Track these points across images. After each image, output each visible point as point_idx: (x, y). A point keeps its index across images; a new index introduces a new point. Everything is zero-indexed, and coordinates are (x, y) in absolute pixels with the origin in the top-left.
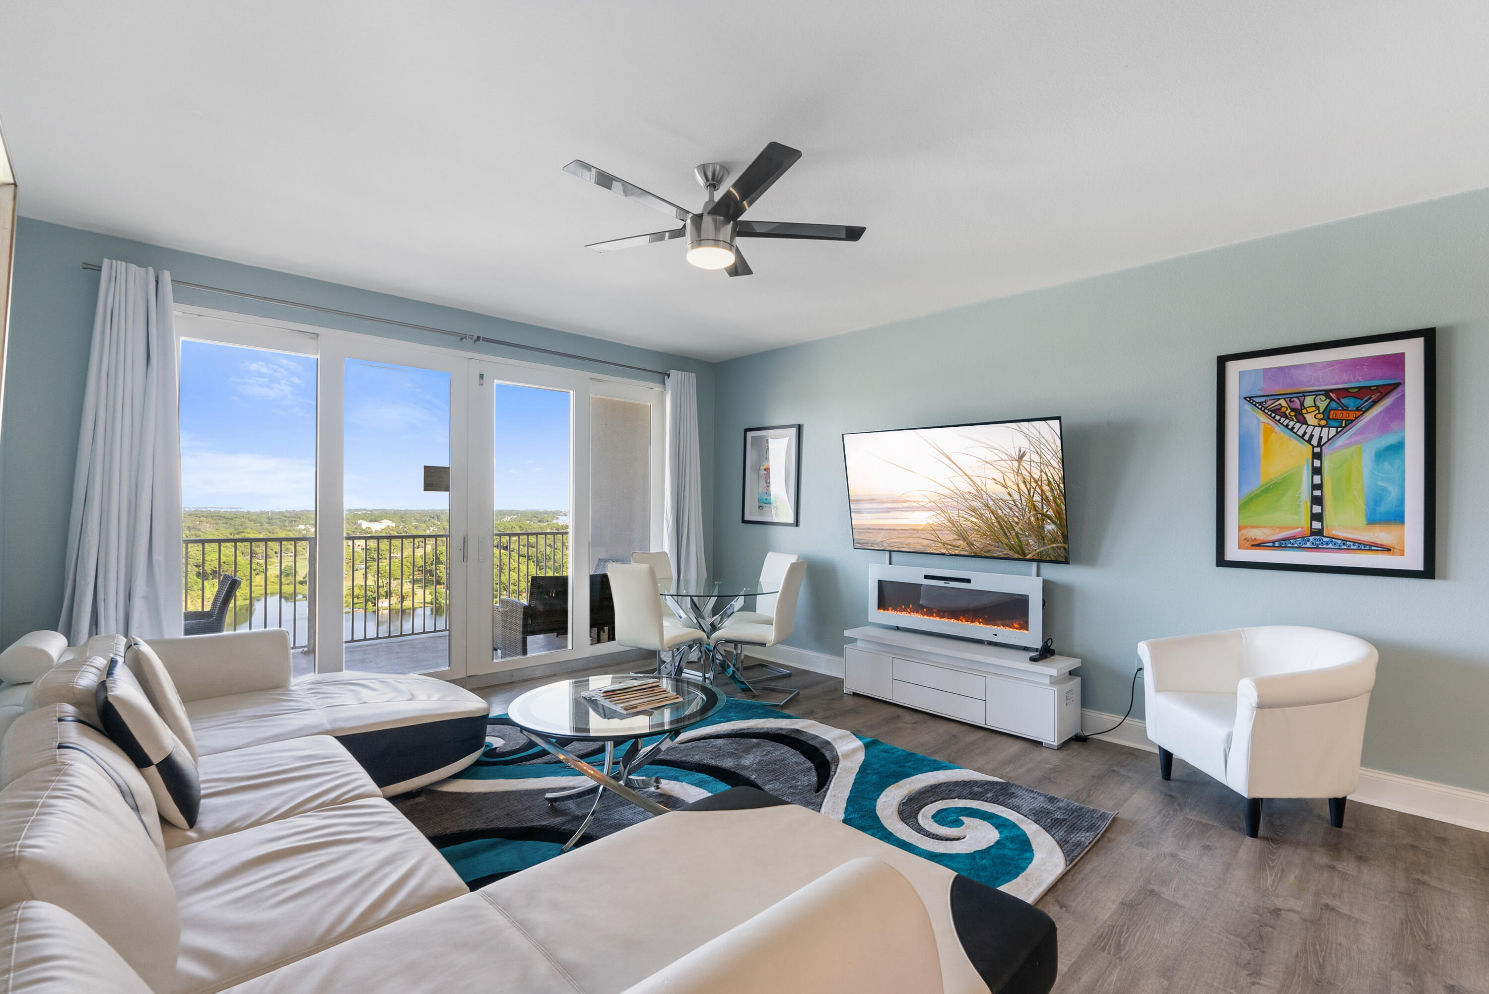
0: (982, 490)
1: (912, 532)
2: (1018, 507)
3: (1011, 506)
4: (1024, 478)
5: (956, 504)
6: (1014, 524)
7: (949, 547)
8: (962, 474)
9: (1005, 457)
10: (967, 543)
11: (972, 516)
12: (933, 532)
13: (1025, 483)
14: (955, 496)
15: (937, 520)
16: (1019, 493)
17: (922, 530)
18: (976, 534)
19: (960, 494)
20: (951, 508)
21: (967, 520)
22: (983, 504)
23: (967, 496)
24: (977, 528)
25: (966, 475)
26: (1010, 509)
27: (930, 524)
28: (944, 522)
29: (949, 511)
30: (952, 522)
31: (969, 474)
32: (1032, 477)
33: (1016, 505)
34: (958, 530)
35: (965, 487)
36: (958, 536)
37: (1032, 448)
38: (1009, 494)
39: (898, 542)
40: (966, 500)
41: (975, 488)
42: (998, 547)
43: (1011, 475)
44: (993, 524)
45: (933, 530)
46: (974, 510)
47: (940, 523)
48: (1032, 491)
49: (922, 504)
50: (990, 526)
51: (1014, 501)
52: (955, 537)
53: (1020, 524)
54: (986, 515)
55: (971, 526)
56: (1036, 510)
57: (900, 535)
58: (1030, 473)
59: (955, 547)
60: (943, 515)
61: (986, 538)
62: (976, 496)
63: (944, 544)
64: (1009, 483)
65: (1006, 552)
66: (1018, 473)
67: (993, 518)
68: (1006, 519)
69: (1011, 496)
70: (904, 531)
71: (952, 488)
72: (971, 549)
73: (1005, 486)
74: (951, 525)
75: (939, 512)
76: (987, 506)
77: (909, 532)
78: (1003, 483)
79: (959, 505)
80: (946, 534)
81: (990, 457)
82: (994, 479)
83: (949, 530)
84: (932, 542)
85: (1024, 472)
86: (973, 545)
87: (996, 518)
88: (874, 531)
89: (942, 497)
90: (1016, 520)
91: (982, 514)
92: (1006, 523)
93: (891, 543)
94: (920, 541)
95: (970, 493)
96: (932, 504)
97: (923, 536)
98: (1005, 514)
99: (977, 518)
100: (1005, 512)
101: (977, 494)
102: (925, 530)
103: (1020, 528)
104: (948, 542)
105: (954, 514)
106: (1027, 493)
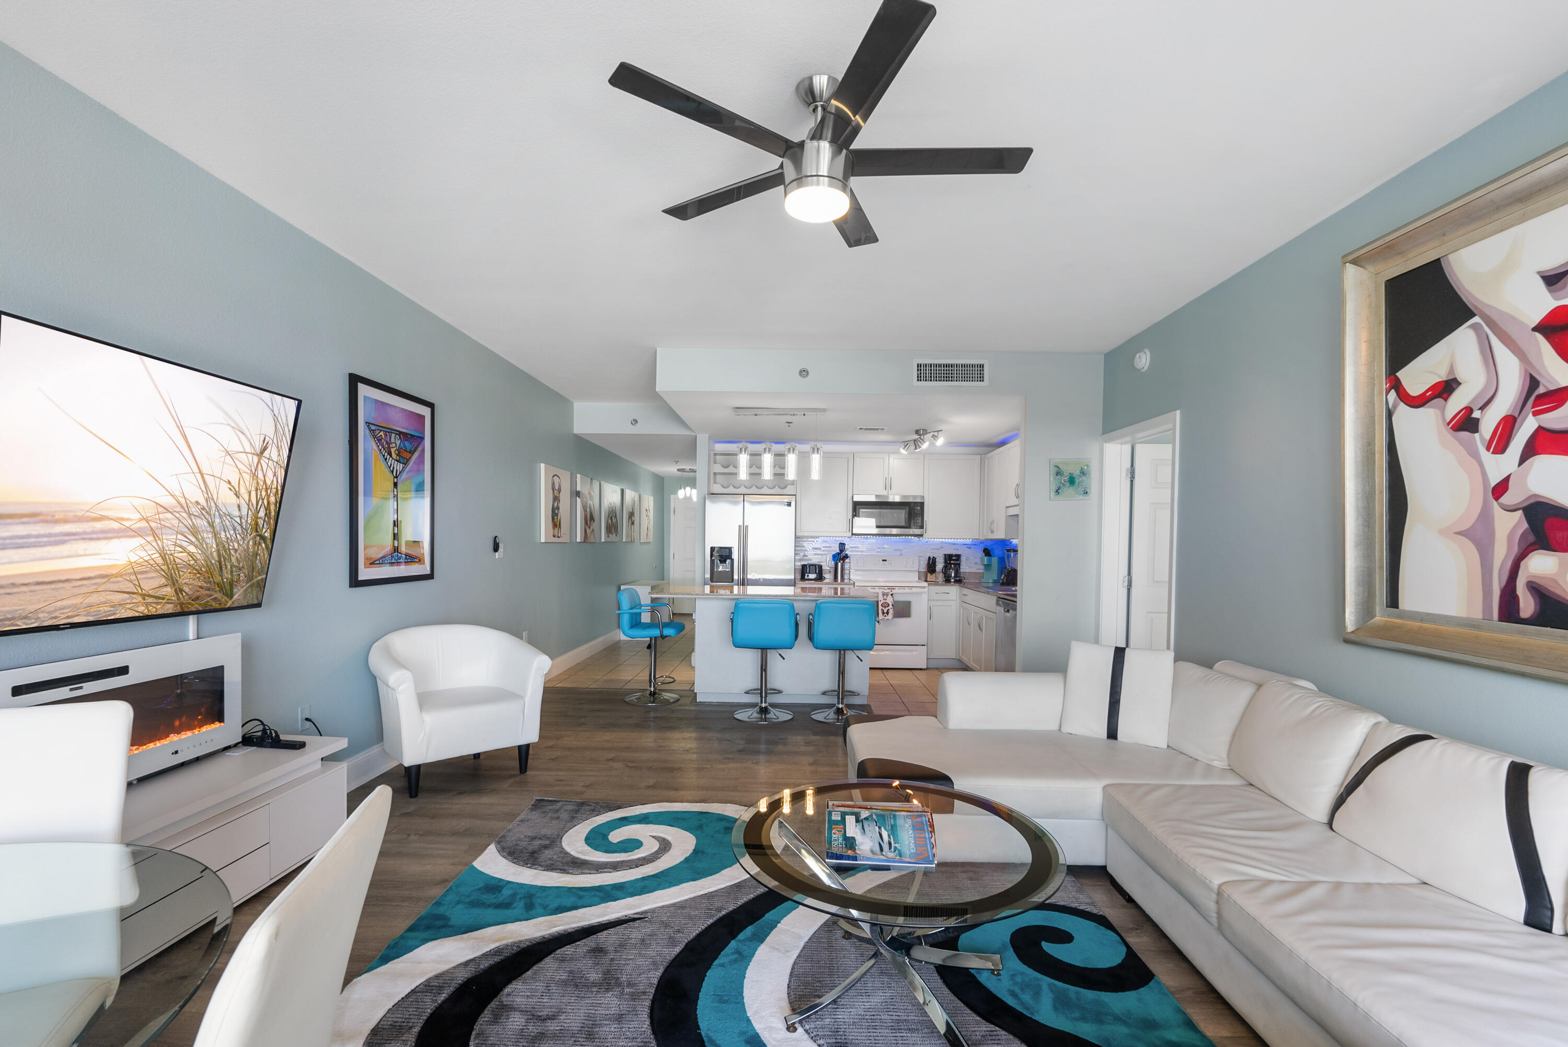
0: (213, 499)
1: (99, 581)
2: (242, 527)
3: (236, 525)
4: (258, 483)
5: (176, 522)
6: (232, 552)
7: (151, 600)
8: (196, 470)
9: (248, 449)
10: (176, 590)
11: (192, 543)
12: (133, 577)
13: (257, 490)
14: (179, 509)
15: (143, 554)
16: (248, 505)
17: (116, 576)
18: (190, 573)
19: (185, 506)
20: (169, 531)
21: (184, 550)
22: (209, 523)
23: (194, 510)
24: (192, 562)
25: (200, 472)
26: (234, 529)
27: (131, 563)
28: (153, 557)
29: (164, 537)
30: (163, 557)
31: (204, 471)
32: (265, 482)
33: (241, 525)
34: (169, 568)
35: (195, 494)
36: (167, 579)
37: (275, 441)
38: (239, 506)
39: (69, 607)
40: (190, 515)
41: (206, 495)
42: (208, 589)
43: (247, 477)
44: (211, 553)
45: (135, 572)
46: (195, 531)
47: (146, 558)
48: (260, 503)
49: (127, 524)
50: (207, 559)
51: (241, 518)
52: (163, 581)
53: (239, 551)
54: (208, 541)
55: (186, 560)
56: (257, 531)
57: (76, 591)
58: (264, 476)
59: (160, 598)
60: (154, 544)
61: (199, 578)
62: (203, 509)
63: (144, 596)
64: (243, 491)
65: (215, 596)
66: (254, 476)
67: (214, 546)
68: (227, 546)
69: (239, 510)
70: (84, 582)
71: (178, 494)
72: (179, 599)
73: (237, 495)
74: (160, 561)
75: (150, 538)
76: (211, 525)
77: (94, 581)
78: (237, 489)
79: (181, 525)
80: (152, 578)
81: (235, 446)
82: (229, 483)
83: (157, 571)
84: (127, 596)
85: (260, 476)
86: (181, 590)
87: (217, 545)
88: (24, 589)
89: (161, 509)
90: (236, 545)
91: (203, 538)
92: (225, 551)
93: (55, 611)
94: (109, 597)
95: (197, 503)
96: (144, 524)
97: (116, 587)
98: (228, 538)
99: (196, 547)
100: (228, 536)
101: (205, 505)
102: (121, 576)
103: (237, 558)
104: (151, 592)
105: (168, 541)
106: (255, 506)
